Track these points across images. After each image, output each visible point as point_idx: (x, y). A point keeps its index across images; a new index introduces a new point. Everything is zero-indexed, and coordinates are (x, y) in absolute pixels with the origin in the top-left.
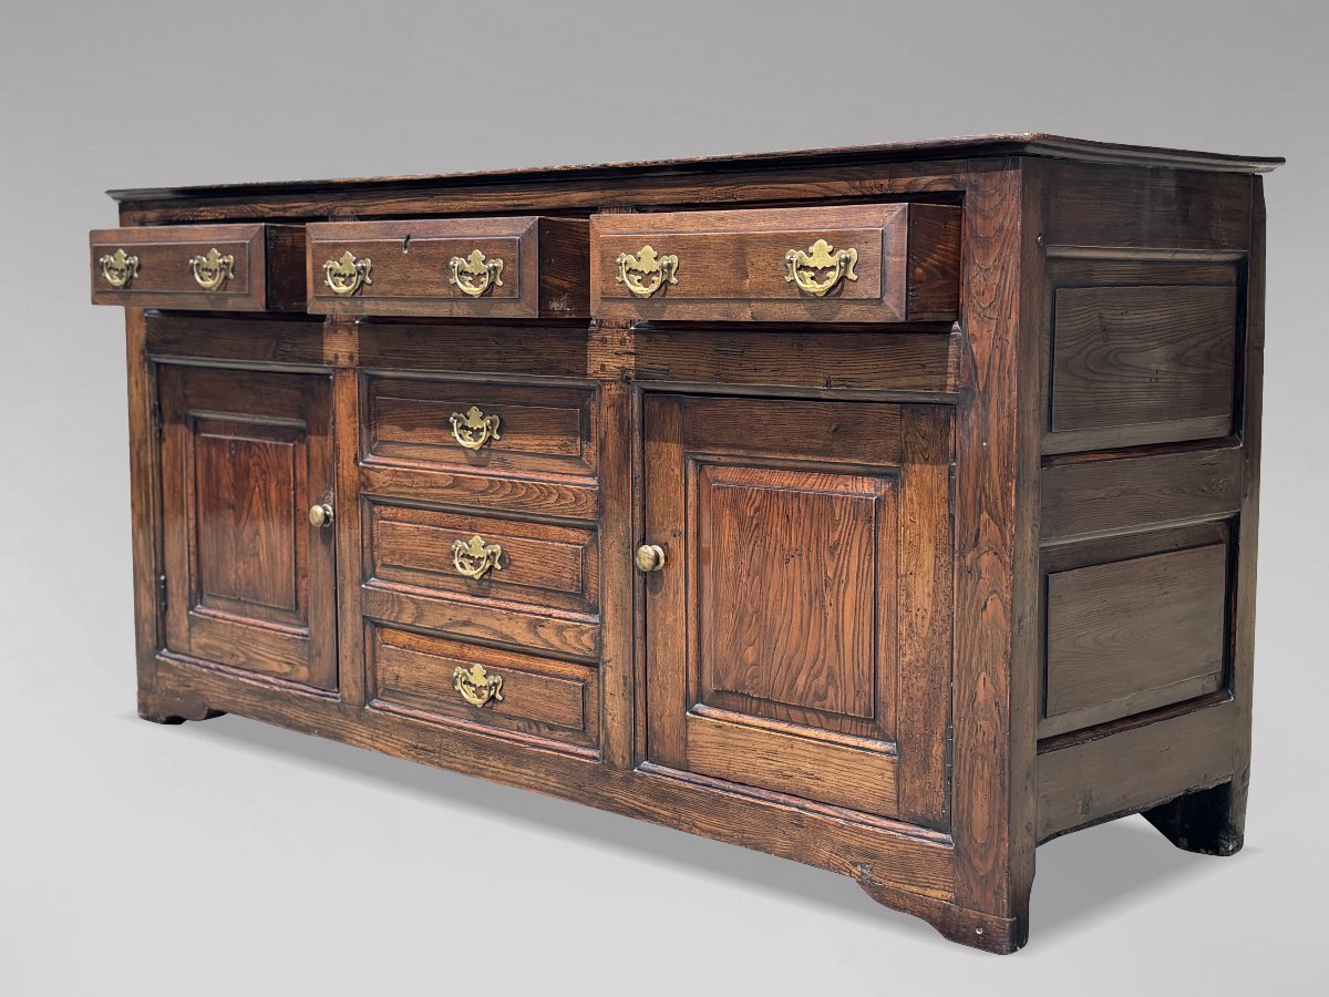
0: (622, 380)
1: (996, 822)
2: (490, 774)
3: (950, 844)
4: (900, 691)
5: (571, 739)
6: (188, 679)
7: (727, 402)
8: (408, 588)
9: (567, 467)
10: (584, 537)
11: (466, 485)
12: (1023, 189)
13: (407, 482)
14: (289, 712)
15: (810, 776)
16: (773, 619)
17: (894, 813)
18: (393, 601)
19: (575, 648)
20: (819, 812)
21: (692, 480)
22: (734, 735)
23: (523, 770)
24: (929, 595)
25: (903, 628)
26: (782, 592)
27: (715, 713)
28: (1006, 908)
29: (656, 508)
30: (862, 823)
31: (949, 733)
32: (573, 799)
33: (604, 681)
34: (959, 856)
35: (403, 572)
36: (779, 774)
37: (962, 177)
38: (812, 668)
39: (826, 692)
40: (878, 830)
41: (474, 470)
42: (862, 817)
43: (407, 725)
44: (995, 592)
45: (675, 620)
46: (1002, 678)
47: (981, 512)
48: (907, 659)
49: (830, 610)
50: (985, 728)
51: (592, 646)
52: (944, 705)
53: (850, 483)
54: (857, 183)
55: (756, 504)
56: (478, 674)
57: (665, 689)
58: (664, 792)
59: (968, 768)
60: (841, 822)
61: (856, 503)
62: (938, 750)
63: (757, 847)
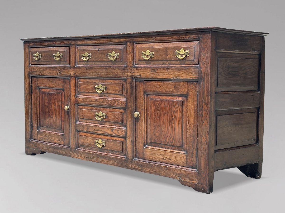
0: (131, 78)
1: (206, 166)
2: (103, 162)
3: (197, 171)
4: (187, 140)
5: (120, 154)
6: (37, 145)
7: (153, 82)
8: (86, 123)
9: (120, 96)
10: (123, 111)
11: (98, 101)
12: (211, 38)
13: (86, 100)
14: (59, 151)
15: (169, 159)
16: (162, 127)
17: (186, 166)
18: (82, 126)
19: (121, 134)
20: (171, 166)
21: (146, 98)
22: (154, 151)
23: (110, 161)
24: (193, 120)
25: (188, 128)
26: (164, 121)
27: (150, 147)
28: (208, 184)
29: (138, 104)
30: (179, 168)
31: (197, 148)
32: (120, 167)
33: (127, 141)
34: (199, 174)
35: (85, 120)
36: (163, 159)
37: (199, 35)
38: (170, 136)
39: (172, 141)
40: (183, 169)
41: (100, 97)
42: (179, 167)
43: (85, 153)
44: (206, 119)
45: (142, 128)
46: (207, 137)
47: (203, 103)
48: (189, 134)
49: (173, 125)
50: (204, 147)
51: (124, 134)
52: (196, 143)
53: (177, 98)
54: (179, 37)
55: (159, 103)
56: (100, 141)
57: (140, 142)
58: (139, 164)
59: (200, 155)
60: (175, 168)
61: (179, 102)
62: (195, 152)
63: (158, 175)
